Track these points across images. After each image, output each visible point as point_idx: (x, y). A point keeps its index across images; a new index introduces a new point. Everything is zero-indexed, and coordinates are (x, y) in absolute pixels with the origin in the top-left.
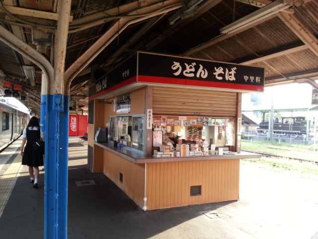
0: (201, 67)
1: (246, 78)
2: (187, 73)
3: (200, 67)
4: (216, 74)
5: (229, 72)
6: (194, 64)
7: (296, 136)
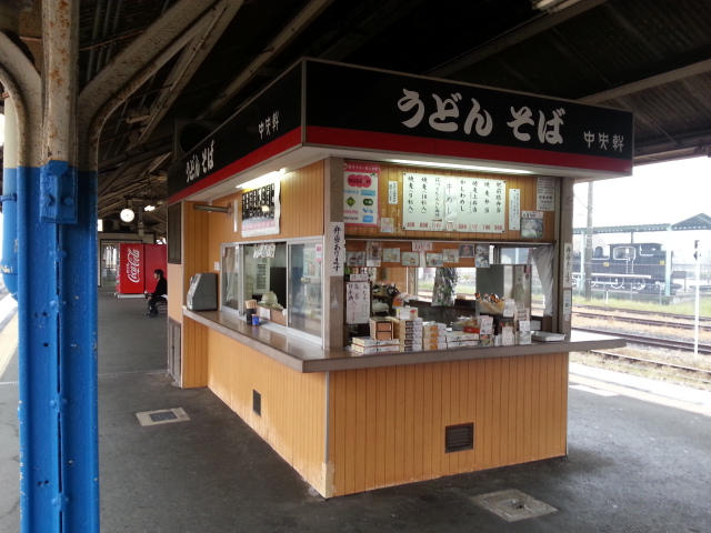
0: (477, 106)
1: (589, 137)
2: (437, 120)
3: (472, 105)
4: (514, 125)
5: (547, 119)
6: (457, 96)
7: (643, 286)
